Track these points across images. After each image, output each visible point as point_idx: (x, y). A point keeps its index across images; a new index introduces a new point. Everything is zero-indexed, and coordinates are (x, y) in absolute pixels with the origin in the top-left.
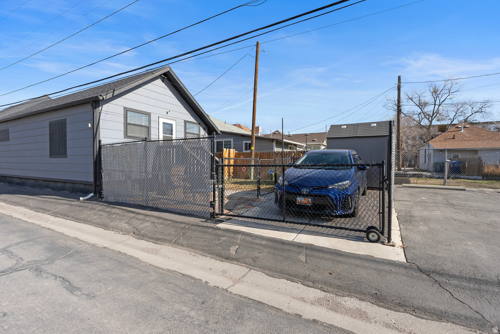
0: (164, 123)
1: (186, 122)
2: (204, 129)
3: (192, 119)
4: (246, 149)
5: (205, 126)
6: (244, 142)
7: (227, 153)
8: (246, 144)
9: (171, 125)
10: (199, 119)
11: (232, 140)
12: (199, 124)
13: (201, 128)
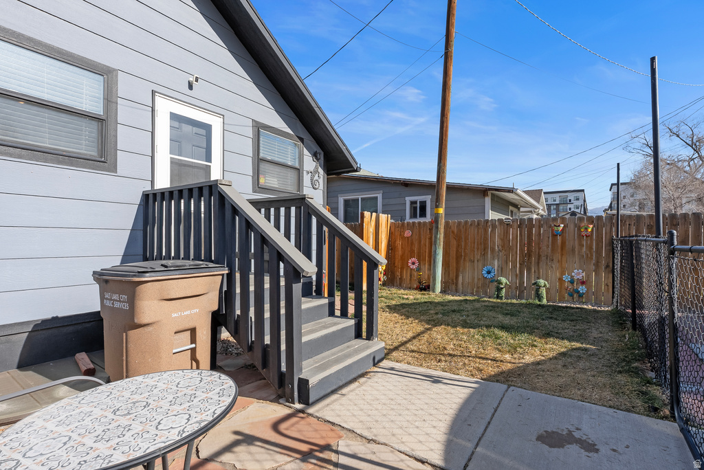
0: (174, 117)
1: (259, 127)
2: (315, 155)
3: (278, 122)
4: (414, 215)
5: (317, 148)
6: (408, 199)
7: (373, 223)
8: (413, 203)
9: (208, 128)
10: (299, 124)
11: (380, 196)
12: (302, 140)
13: (306, 152)
